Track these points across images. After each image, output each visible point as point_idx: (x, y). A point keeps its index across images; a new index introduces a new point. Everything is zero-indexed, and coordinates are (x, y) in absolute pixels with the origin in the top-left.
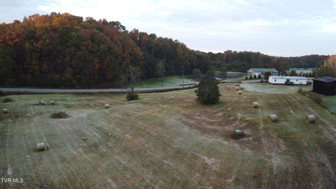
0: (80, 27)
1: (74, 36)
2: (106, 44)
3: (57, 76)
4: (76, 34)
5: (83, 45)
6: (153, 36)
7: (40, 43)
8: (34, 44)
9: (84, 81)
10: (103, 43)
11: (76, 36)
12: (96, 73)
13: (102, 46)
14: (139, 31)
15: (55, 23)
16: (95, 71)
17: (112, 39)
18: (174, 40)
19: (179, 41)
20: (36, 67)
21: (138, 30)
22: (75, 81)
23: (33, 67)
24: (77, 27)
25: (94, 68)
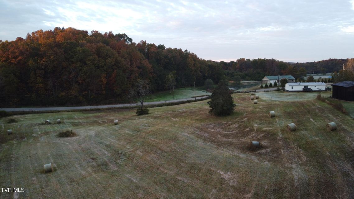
0: (85, 42)
1: (79, 51)
2: (113, 58)
3: (63, 94)
4: (81, 49)
5: (89, 60)
6: (162, 47)
7: (44, 59)
8: (38, 61)
9: (92, 97)
10: (110, 57)
11: (81, 51)
12: (104, 89)
13: (109, 60)
14: (147, 43)
15: (59, 38)
16: (102, 86)
17: (119, 53)
18: (183, 50)
19: (189, 51)
20: (41, 85)
21: (145, 42)
22: (82, 98)
23: (37, 85)
24: (82, 41)
25: (101, 84)
